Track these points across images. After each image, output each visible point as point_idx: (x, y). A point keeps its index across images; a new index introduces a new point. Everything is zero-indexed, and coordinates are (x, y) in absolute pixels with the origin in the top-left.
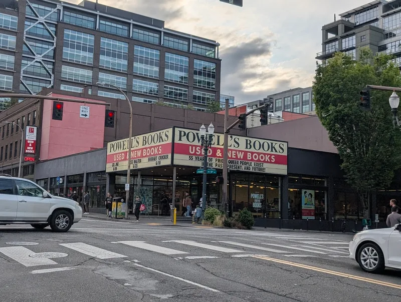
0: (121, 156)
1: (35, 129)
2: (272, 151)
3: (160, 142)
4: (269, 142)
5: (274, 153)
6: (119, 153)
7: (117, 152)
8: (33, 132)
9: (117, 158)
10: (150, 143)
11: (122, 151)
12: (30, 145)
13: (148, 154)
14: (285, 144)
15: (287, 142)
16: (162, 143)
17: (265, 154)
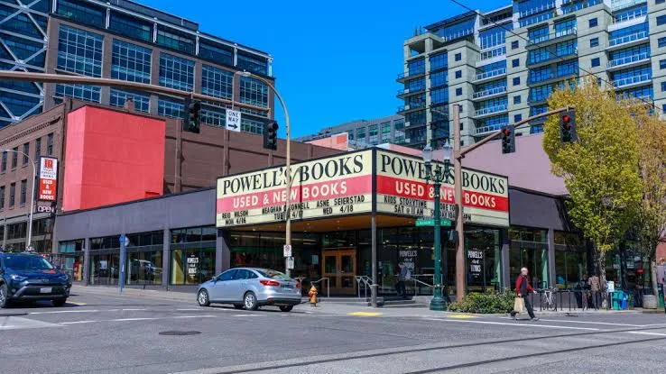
0: (251, 199)
1: (55, 162)
2: (492, 190)
3: (342, 174)
4: (488, 176)
5: (493, 194)
6: (245, 196)
7: (241, 192)
8: (51, 166)
9: (240, 203)
10: (317, 176)
11: (251, 191)
12: (47, 187)
13: (315, 196)
14: (505, 180)
15: (507, 177)
16: (346, 176)
17: (484, 195)
